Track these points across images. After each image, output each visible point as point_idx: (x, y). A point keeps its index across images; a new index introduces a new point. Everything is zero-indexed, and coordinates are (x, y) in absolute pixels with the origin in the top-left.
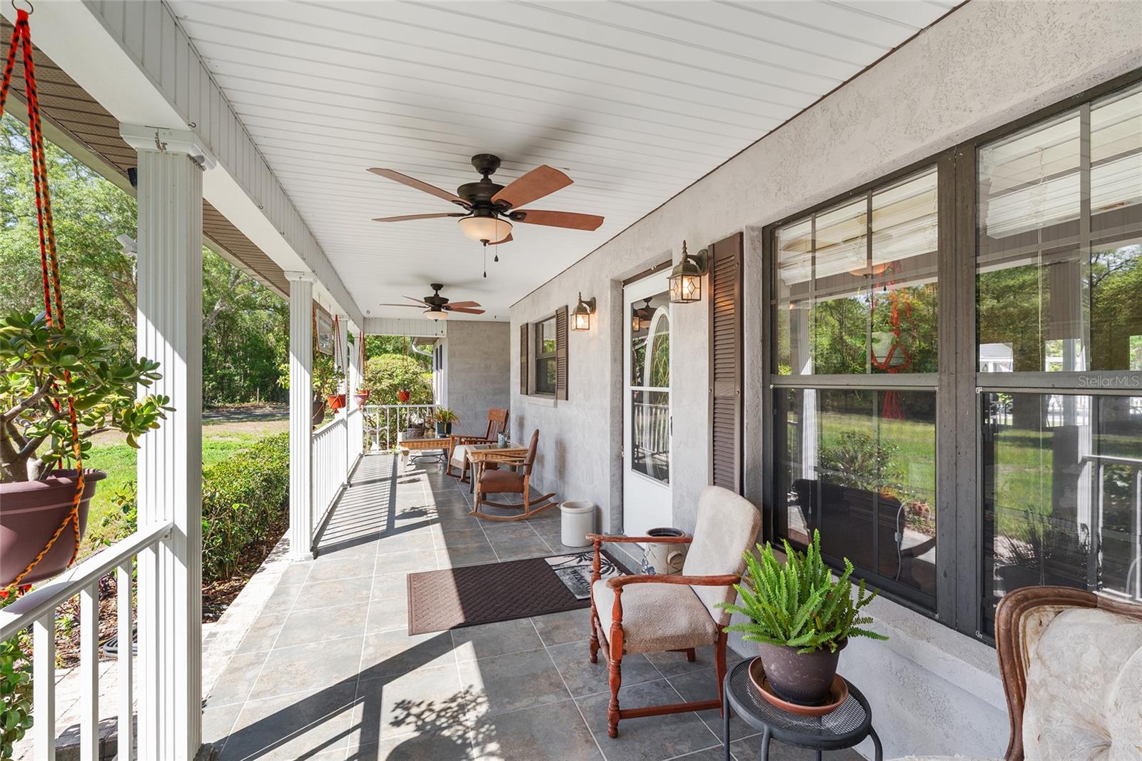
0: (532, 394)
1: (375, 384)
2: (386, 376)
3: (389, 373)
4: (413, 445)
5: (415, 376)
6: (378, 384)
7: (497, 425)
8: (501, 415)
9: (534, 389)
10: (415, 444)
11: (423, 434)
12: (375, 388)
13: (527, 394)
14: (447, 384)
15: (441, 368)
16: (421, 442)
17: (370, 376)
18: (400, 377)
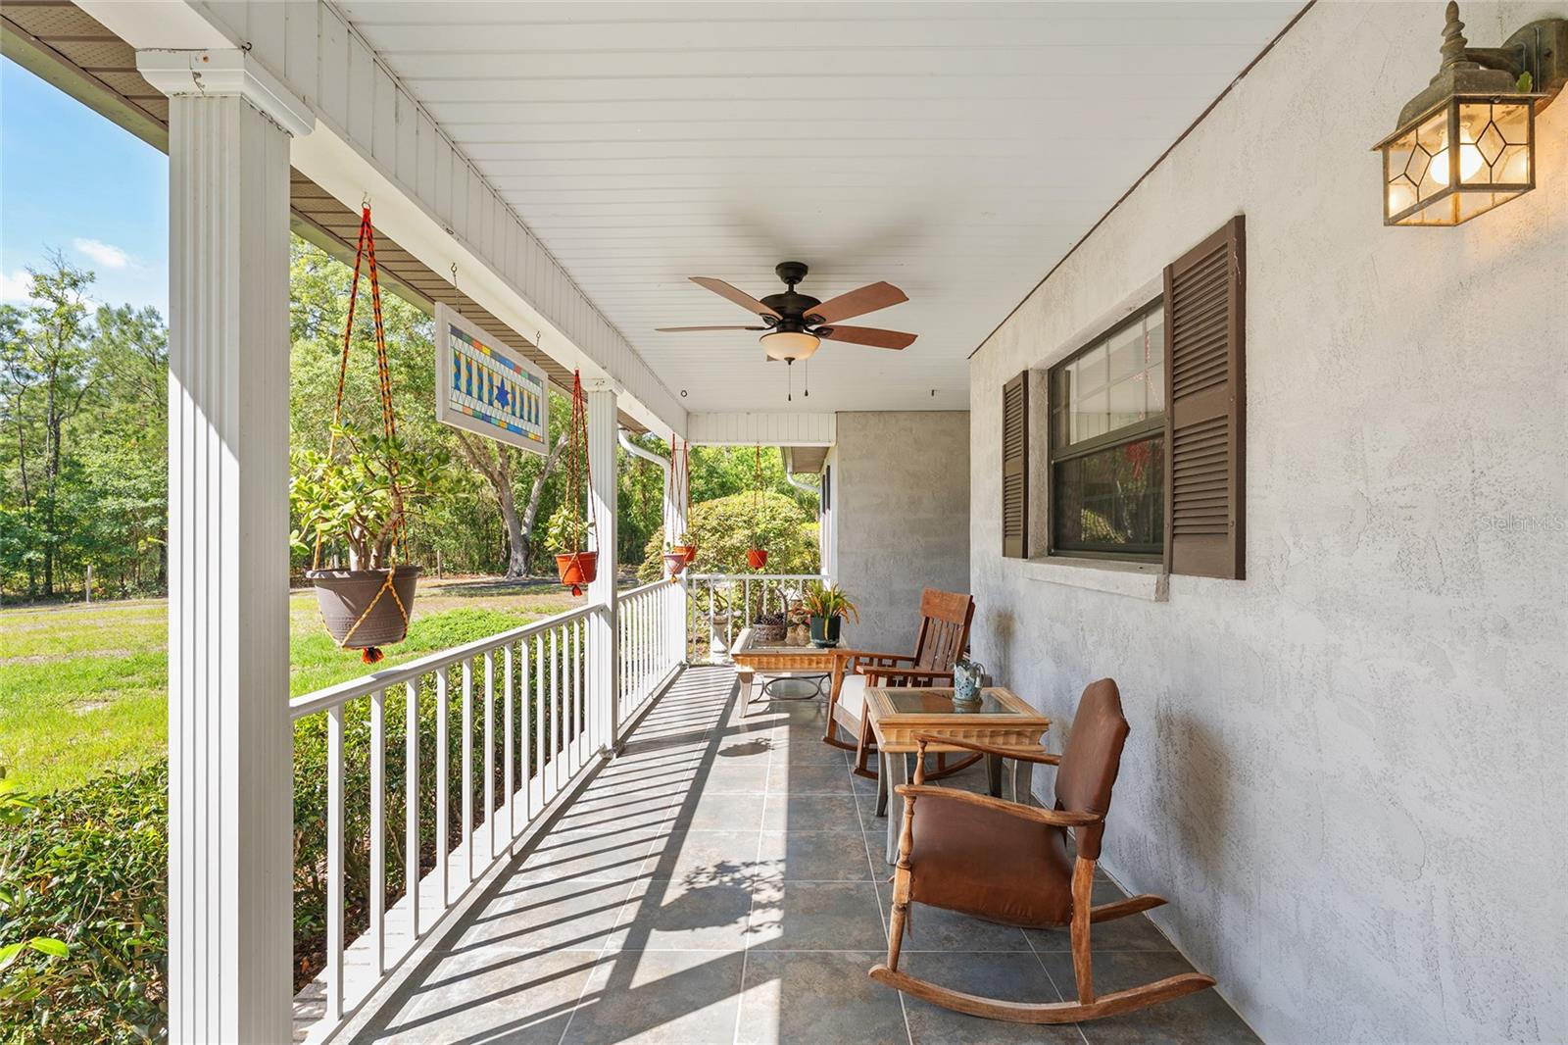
0: (1038, 557)
1: (722, 537)
2: (740, 524)
3: (744, 518)
4: (760, 662)
5: (787, 525)
6: (727, 538)
7: (940, 637)
8: (954, 605)
9: (1045, 543)
10: (765, 659)
11: (784, 636)
12: (722, 543)
13: (1025, 556)
14: (836, 536)
15: (829, 507)
16: (777, 655)
17: (715, 523)
18: (763, 526)
